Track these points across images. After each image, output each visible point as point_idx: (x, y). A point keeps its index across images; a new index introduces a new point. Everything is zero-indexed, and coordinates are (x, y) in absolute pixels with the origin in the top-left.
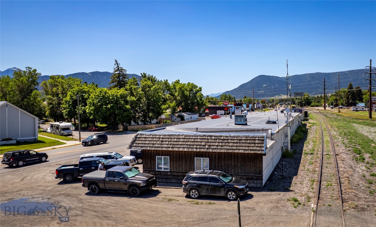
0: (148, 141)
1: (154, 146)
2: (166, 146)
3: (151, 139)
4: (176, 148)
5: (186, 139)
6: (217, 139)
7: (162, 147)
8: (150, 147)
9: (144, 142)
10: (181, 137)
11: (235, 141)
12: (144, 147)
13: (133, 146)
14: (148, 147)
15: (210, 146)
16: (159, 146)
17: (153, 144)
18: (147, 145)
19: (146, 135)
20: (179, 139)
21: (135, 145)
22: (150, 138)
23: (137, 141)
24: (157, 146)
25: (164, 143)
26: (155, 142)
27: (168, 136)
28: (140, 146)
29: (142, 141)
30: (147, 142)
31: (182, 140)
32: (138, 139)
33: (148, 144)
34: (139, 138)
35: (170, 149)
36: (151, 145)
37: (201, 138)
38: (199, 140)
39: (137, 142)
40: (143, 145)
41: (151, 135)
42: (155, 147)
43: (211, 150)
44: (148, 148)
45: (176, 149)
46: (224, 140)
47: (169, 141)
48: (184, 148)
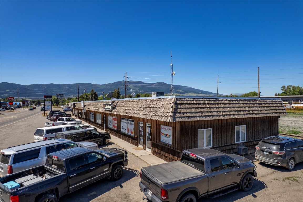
0: (194, 108)
1: (204, 114)
2: (215, 114)
3: (196, 105)
4: (227, 115)
5: (231, 104)
6: (254, 104)
7: (213, 116)
8: (199, 116)
9: (189, 110)
10: (226, 102)
11: (267, 105)
12: (192, 117)
13: (177, 117)
14: (197, 116)
15: (252, 111)
16: (209, 114)
17: (202, 112)
18: (195, 115)
19: (187, 100)
20: (225, 104)
21: (178, 115)
22: (193, 104)
23: (179, 108)
24: (206, 114)
25: (213, 110)
26: (202, 110)
27: (213, 101)
28: (187, 117)
29: (186, 108)
30: (193, 110)
31: (228, 106)
32: (179, 106)
33: (196, 112)
34: (180, 104)
35: (222, 117)
36: (200, 114)
37: (243, 102)
38: (242, 105)
39: (179, 110)
40: (190, 115)
41: (193, 100)
42: (206, 116)
43: (255, 116)
44: (198, 119)
45: (228, 117)
46: (259, 104)
47: (217, 108)
48: (234, 115)
